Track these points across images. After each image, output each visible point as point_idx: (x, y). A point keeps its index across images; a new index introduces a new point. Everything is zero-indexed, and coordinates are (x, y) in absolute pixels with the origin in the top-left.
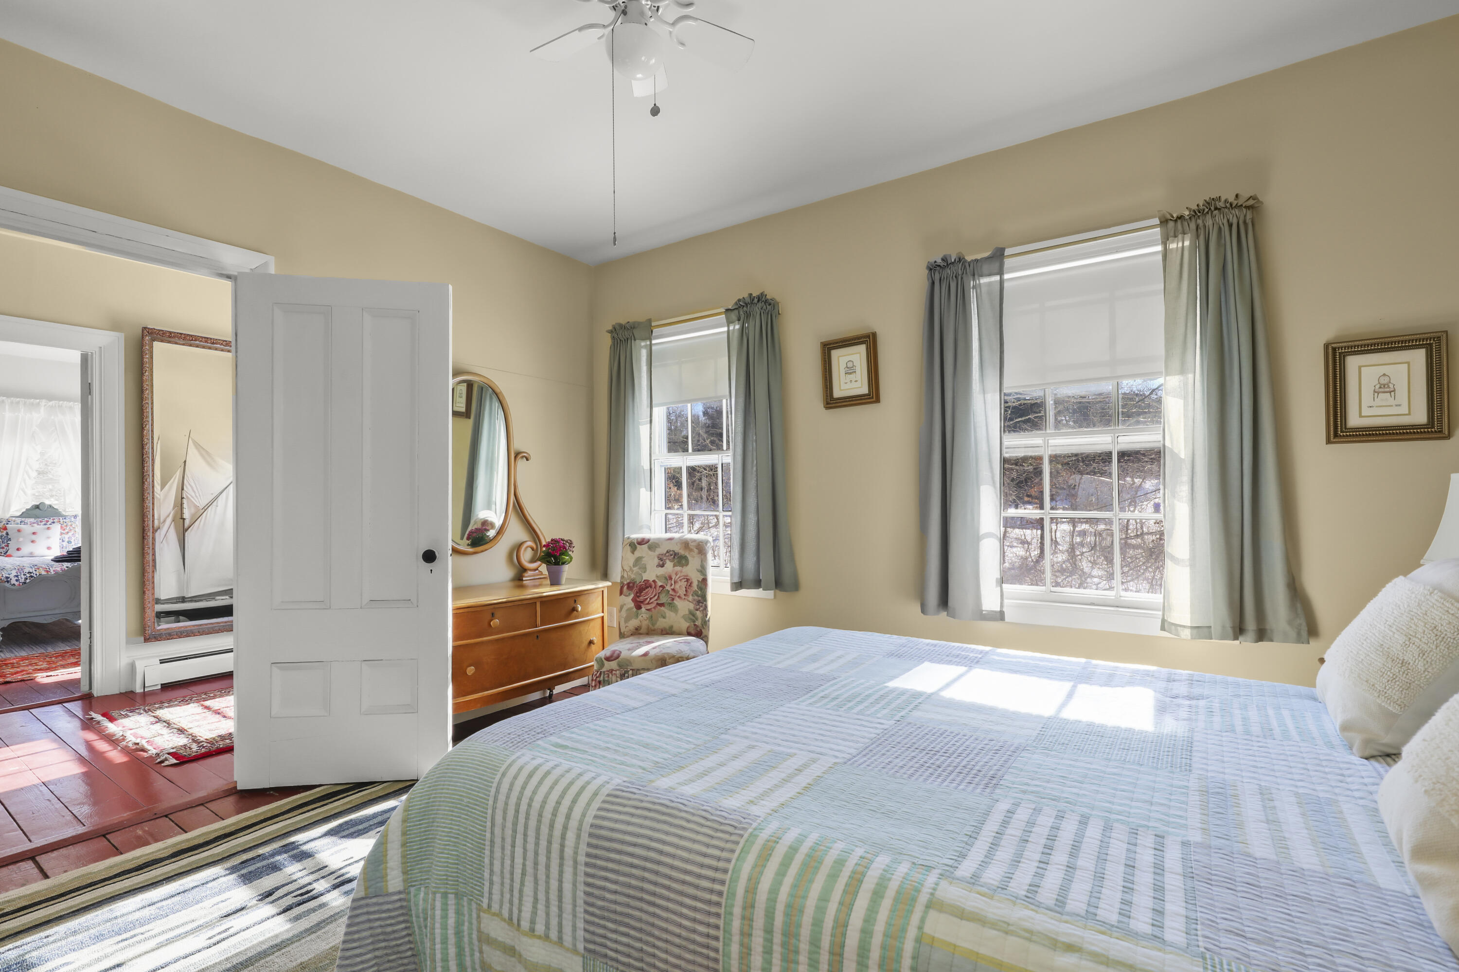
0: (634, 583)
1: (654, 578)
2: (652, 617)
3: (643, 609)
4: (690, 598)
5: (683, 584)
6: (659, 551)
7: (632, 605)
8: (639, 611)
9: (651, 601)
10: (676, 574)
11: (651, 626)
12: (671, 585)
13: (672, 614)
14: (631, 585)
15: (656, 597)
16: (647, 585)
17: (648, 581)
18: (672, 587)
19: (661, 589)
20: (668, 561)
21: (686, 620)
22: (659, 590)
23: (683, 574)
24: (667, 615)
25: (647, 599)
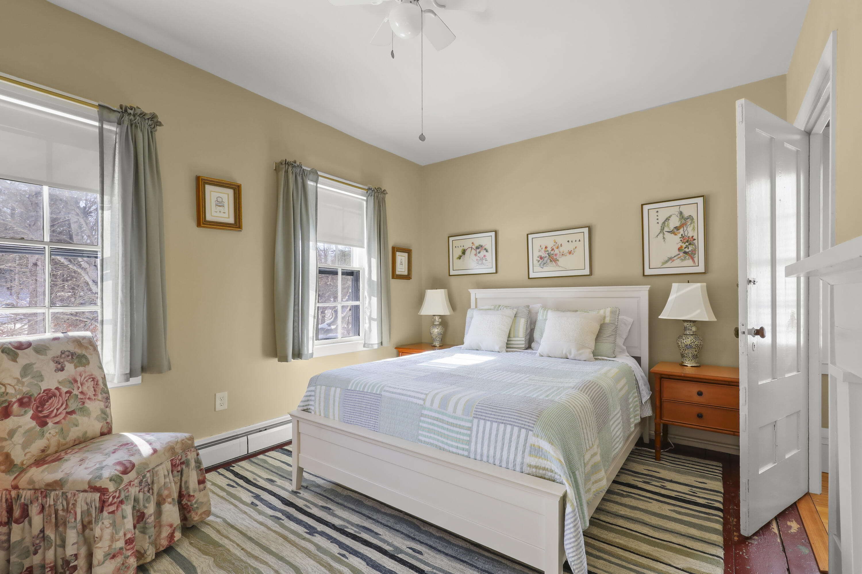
0: (30, 398)
1: (56, 385)
2: (62, 429)
3: (50, 425)
4: (100, 397)
5: (91, 384)
6: (51, 354)
7: (34, 423)
8: (45, 428)
9: (59, 412)
10: (81, 375)
11: (62, 440)
12: (78, 388)
13: (86, 419)
14: (26, 400)
15: (64, 406)
16: (49, 395)
17: (49, 390)
18: (80, 390)
19: (68, 395)
20: (66, 363)
21: (99, 421)
22: (65, 397)
23: (87, 374)
24: (80, 422)
25: (53, 411)
